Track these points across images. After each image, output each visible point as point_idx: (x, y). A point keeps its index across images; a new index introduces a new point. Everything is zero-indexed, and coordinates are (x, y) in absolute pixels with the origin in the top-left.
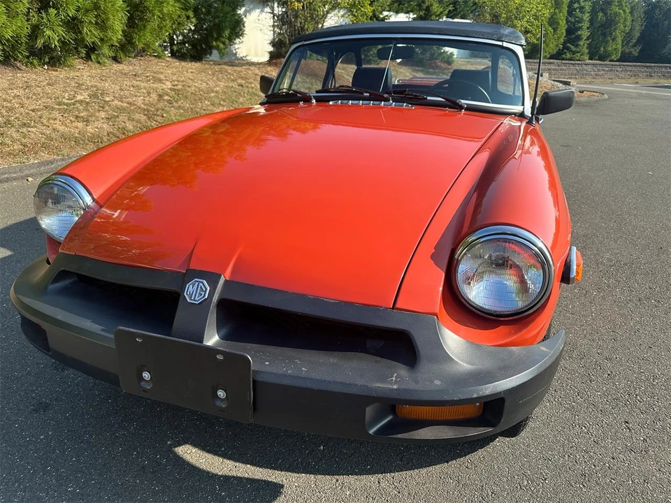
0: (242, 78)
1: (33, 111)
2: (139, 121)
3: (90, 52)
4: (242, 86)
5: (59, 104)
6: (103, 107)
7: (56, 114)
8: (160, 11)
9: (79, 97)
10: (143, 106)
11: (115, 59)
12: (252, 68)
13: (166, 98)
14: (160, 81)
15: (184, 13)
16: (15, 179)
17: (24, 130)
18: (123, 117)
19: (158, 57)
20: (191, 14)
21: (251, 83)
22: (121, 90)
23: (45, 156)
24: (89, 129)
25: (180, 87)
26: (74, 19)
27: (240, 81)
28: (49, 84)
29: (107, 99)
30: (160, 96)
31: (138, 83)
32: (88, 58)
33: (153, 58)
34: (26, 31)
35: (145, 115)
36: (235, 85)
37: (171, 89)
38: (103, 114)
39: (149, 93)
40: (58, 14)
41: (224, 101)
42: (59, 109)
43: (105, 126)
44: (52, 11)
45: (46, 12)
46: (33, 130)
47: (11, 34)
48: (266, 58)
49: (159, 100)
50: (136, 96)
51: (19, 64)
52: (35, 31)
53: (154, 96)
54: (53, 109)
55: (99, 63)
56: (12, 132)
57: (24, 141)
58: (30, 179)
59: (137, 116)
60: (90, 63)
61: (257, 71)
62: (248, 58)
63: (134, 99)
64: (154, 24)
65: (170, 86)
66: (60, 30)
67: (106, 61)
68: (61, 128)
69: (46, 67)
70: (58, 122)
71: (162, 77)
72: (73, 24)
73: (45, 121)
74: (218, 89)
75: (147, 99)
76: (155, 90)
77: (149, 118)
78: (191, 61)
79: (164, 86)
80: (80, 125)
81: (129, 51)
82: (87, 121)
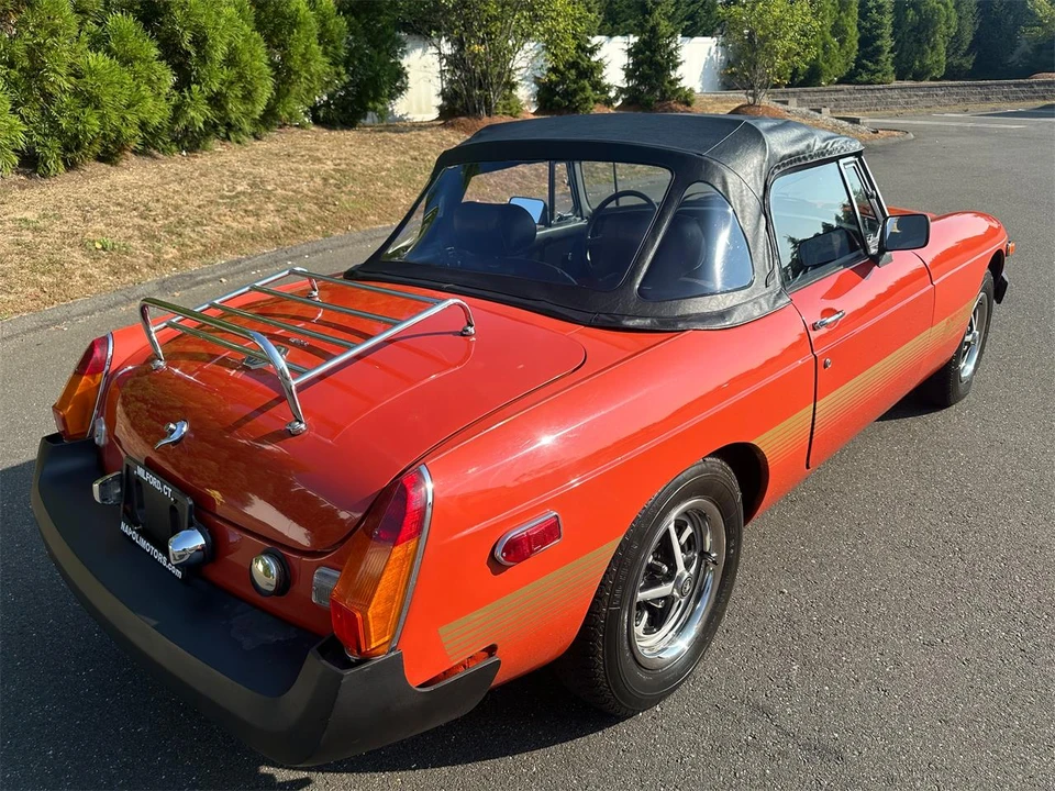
0: (414, 149)
1: (199, 207)
2: (310, 212)
3: (230, 130)
4: (416, 159)
5: (222, 197)
6: (269, 198)
7: (223, 209)
8: (306, 72)
9: (239, 188)
10: (310, 194)
11: (255, 136)
12: (423, 133)
13: (332, 181)
14: (319, 160)
15: (333, 69)
16: (209, 280)
17: (198, 229)
18: (293, 208)
19: (301, 127)
20: (342, 70)
21: (426, 154)
22: (280, 175)
23: (229, 256)
24: (261, 223)
25: (344, 166)
26: (218, 94)
27: (412, 153)
28: (201, 175)
29: (269, 188)
30: (325, 180)
31: (295, 165)
32: (226, 137)
33: (295, 129)
34: (169, 113)
35: (316, 204)
36: (407, 158)
37: (334, 170)
38: (271, 207)
39: (312, 177)
40: (201, 91)
41: (400, 181)
42: (225, 204)
43: (277, 219)
44: (195, 88)
45: (190, 88)
46: (208, 228)
48: (435, 114)
49: (325, 185)
50: (298, 181)
51: (155, 153)
53: (318, 180)
54: (218, 204)
55: (238, 142)
56: (188, 231)
57: (203, 241)
58: (224, 280)
59: (307, 206)
60: (228, 143)
61: (430, 138)
62: (409, 116)
63: (297, 185)
65: (333, 167)
66: (205, 108)
67: (246, 139)
68: (235, 225)
69: (184, 153)
70: (228, 218)
71: (319, 154)
72: (216, 101)
73: (216, 218)
74: (389, 165)
75: (312, 184)
76: (318, 172)
77: (321, 208)
78: (342, 129)
79: (327, 167)
80: (251, 220)
81: (271, 124)
82: (257, 215)
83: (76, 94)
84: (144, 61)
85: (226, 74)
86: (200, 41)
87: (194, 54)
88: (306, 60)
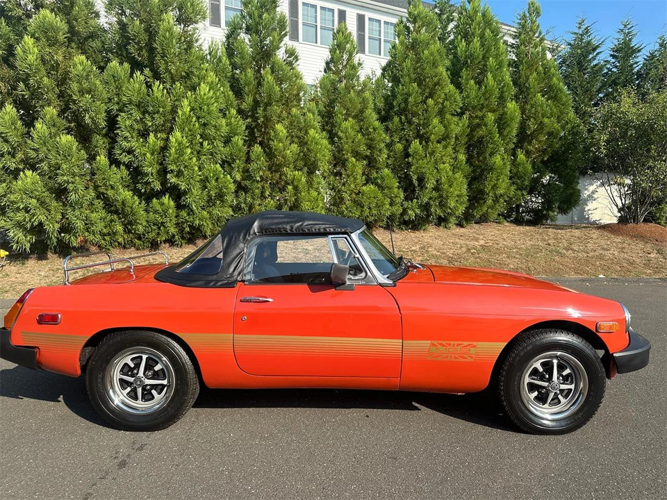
0: (556, 239)
3: (442, 221)
4: (549, 245)
10: (451, 255)
11: (460, 225)
13: (472, 251)
14: (477, 239)
19: (499, 223)
22: (443, 244)
25: (490, 244)
26: (428, 204)
27: (551, 241)
29: (430, 250)
30: (469, 250)
32: (438, 225)
33: (493, 224)
34: (401, 210)
36: (543, 244)
37: (481, 245)
39: (461, 247)
40: (418, 202)
44: (415, 201)
47: (389, 214)
48: (615, 221)
49: (465, 252)
50: (450, 249)
51: (394, 229)
52: (405, 211)
55: (446, 227)
60: (440, 228)
62: (601, 221)
63: (448, 250)
64: (490, 202)
66: (418, 211)
67: (452, 226)
69: (410, 231)
72: (426, 207)
74: (523, 246)
75: (457, 251)
76: (468, 245)
79: (477, 243)
81: (470, 220)
83: (354, 201)
84: (389, 188)
85: (435, 194)
86: (421, 180)
87: (416, 185)
88: (495, 187)
